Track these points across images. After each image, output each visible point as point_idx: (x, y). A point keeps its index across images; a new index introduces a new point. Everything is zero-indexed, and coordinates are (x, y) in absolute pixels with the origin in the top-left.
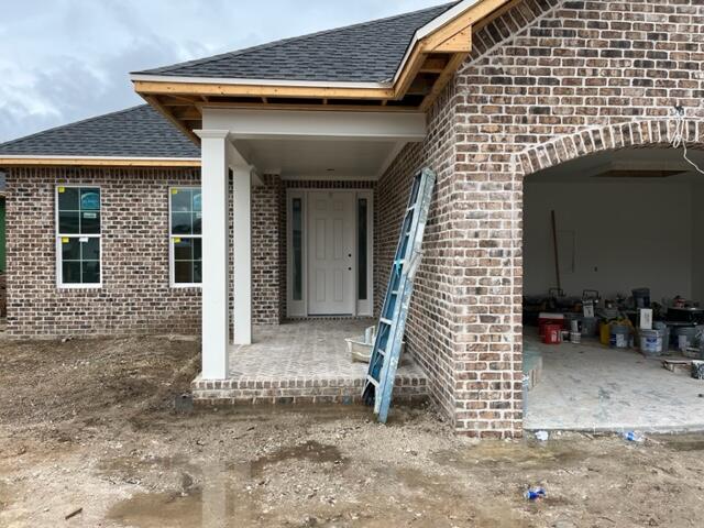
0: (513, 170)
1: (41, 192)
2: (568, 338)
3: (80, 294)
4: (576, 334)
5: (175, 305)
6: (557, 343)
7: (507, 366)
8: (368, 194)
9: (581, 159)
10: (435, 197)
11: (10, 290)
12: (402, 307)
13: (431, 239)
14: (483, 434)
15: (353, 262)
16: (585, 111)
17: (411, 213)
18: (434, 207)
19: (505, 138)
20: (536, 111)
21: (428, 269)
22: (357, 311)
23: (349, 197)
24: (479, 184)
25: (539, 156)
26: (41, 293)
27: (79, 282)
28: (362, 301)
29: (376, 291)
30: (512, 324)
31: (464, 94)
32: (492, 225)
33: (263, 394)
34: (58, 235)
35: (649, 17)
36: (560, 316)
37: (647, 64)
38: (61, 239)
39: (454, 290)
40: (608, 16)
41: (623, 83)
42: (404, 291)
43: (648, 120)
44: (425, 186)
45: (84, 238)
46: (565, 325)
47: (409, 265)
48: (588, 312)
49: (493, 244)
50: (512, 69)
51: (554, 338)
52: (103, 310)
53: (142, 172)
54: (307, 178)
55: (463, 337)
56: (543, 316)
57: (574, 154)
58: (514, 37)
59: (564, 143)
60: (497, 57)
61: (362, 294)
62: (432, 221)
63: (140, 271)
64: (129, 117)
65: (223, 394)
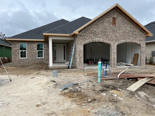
0: (82, 44)
1: (17, 44)
2: (92, 64)
3: (23, 59)
4: (93, 63)
5: (38, 61)
6: (90, 64)
7: (82, 62)
8: (65, 45)
9: (89, 43)
10: (75, 46)
11: (13, 59)
12: (72, 58)
13: (75, 51)
14: (80, 69)
15: (63, 54)
16: (89, 39)
17: (73, 48)
18: (75, 47)
19: (82, 41)
20: (85, 38)
21: (75, 54)
22: (64, 61)
23: (63, 45)
24: (79, 45)
25: (85, 43)
26: (17, 59)
27: (23, 57)
28: (65, 60)
29: (67, 58)
30: (83, 59)
31: (78, 37)
32: (81, 49)
33: (57, 68)
34: (20, 50)
35: (95, 30)
36: (91, 61)
37: (94, 34)
38: (20, 51)
39: (77, 55)
40: (91, 30)
41: (92, 36)
42: (72, 56)
43: (95, 39)
44: (74, 45)
45: (24, 51)
46: (92, 62)
47: (73, 53)
48: (95, 60)
49: (81, 51)
50: (82, 34)
51: (90, 63)
52: (27, 61)
53: (32, 41)
54: (56, 42)
55: (78, 60)
56: (89, 61)
57: (88, 43)
58: (82, 31)
59: (87, 42)
60: (81, 33)
61: (65, 59)
62: (75, 49)
63: (33, 56)
64: (28, 33)
65: (52, 68)
